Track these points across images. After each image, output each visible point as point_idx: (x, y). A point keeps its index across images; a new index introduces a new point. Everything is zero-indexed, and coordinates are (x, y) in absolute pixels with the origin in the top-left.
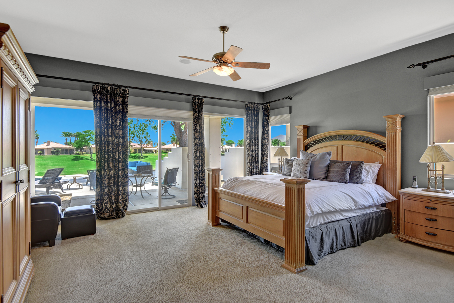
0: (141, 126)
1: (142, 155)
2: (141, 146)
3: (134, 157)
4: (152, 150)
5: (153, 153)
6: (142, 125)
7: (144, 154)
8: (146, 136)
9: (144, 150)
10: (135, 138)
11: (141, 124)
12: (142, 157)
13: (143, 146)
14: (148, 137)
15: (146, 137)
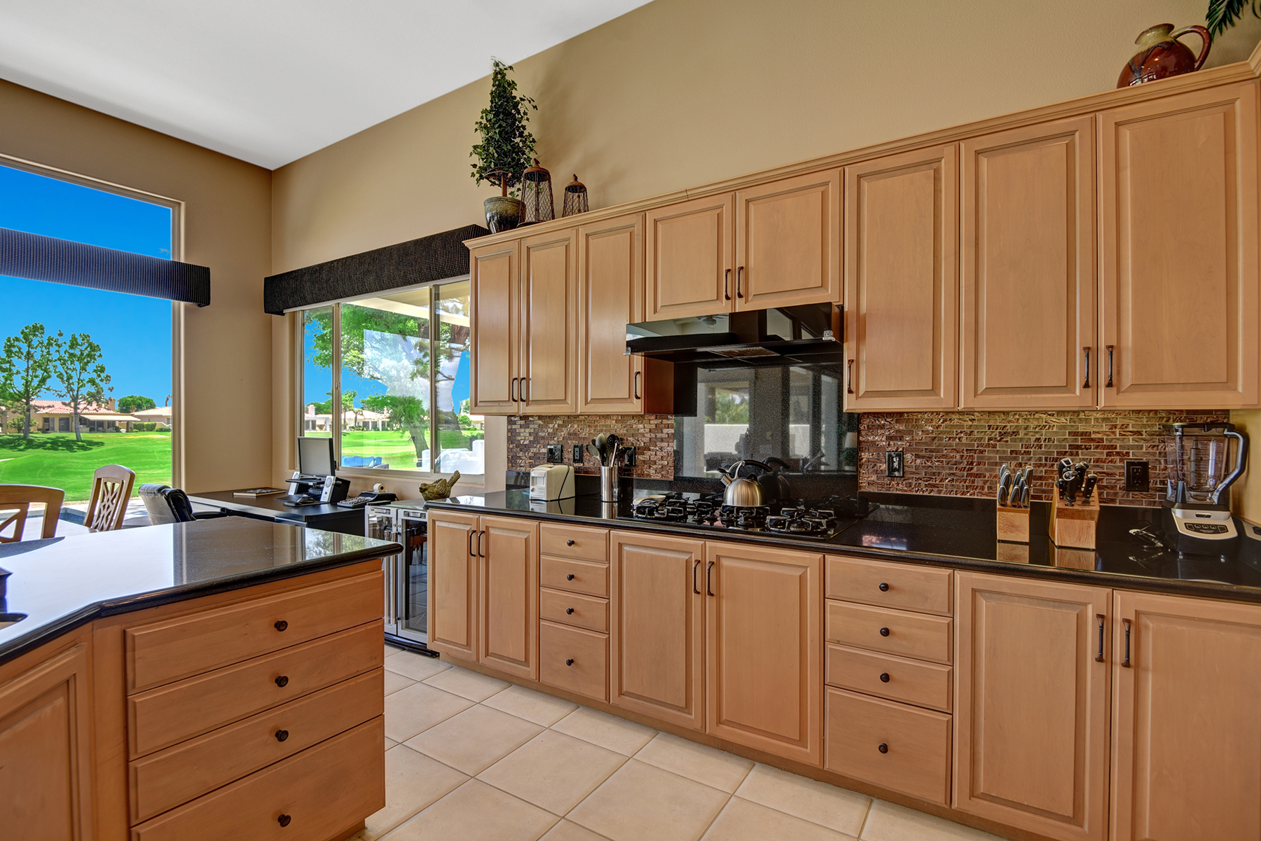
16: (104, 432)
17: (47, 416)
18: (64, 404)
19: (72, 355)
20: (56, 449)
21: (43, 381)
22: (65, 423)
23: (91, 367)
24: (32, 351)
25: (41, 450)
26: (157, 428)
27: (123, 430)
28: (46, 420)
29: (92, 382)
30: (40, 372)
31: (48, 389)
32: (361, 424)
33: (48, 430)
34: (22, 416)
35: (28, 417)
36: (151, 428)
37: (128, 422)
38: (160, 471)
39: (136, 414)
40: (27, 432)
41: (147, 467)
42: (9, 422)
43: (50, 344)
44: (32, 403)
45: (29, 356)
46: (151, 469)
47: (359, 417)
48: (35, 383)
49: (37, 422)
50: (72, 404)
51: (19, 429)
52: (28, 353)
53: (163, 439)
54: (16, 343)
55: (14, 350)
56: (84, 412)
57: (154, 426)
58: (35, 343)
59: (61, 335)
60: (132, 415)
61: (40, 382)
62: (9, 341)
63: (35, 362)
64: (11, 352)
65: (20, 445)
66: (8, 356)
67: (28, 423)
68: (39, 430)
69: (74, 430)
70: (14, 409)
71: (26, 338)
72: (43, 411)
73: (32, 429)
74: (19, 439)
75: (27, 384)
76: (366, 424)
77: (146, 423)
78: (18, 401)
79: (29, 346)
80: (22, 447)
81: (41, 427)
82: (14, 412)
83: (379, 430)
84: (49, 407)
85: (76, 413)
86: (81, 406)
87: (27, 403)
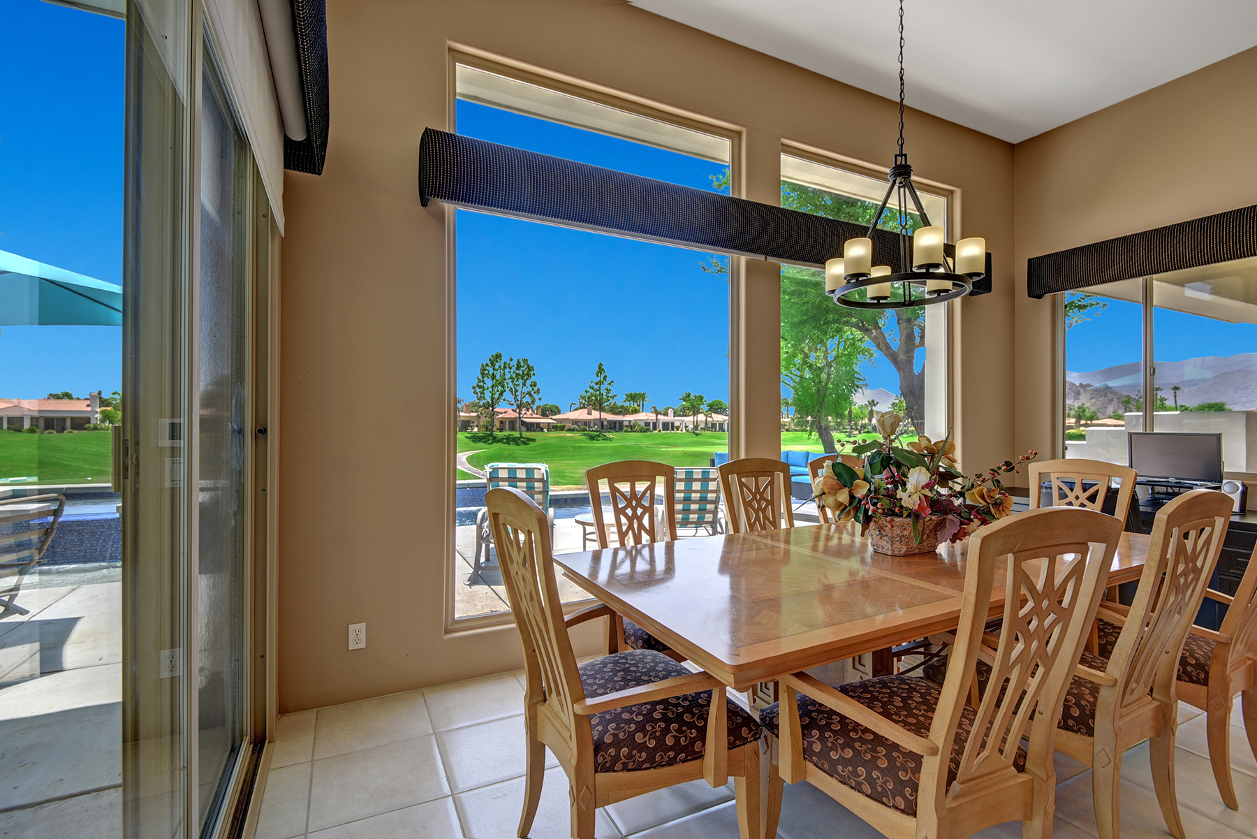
0: (521, 366)
1: (521, 434)
2: (520, 413)
3: (505, 441)
4: (540, 423)
5: (542, 430)
6: (522, 364)
7: (526, 434)
8: (530, 389)
9: (523, 423)
10: (508, 395)
11: (520, 363)
12: (524, 441)
13: (525, 413)
14: (535, 393)
15: (532, 393)
16: (534, 431)
17: (502, 420)
18: (513, 410)
19: (517, 374)
20: (509, 444)
21: (501, 394)
22: (512, 424)
23: (528, 383)
24: (495, 372)
25: (500, 444)
26: (566, 428)
27: (545, 430)
28: (502, 422)
29: (529, 393)
30: (500, 388)
31: (504, 400)
32: (710, 426)
33: (503, 429)
34: (489, 420)
35: (493, 420)
36: (562, 428)
37: (549, 424)
38: (573, 462)
39: (554, 417)
40: (491, 431)
41: (565, 458)
42: (482, 423)
43: (505, 367)
44: (495, 410)
45: (493, 376)
46: (568, 460)
47: (709, 419)
48: (496, 396)
49: (497, 424)
50: (518, 411)
51: (487, 430)
52: (493, 374)
53: (571, 437)
54: (487, 368)
55: (486, 372)
56: (525, 416)
57: (564, 426)
58: (497, 367)
59: (511, 360)
60: (551, 419)
61: (500, 395)
62: (483, 366)
63: (497, 381)
64: (484, 373)
65: (489, 440)
66: (483, 377)
67: (492, 424)
68: (497, 429)
69: (518, 429)
70: (484, 415)
71: (492, 364)
72: (500, 416)
73: (494, 429)
74: (488, 436)
75: (492, 399)
76: (713, 425)
77: (559, 425)
78: (488, 408)
79: (494, 369)
80: (490, 442)
81: (498, 427)
82: (485, 417)
83: (724, 431)
84: (505, 412)
85: (520, 417)
86: (523, 412)
87: (493, 410)
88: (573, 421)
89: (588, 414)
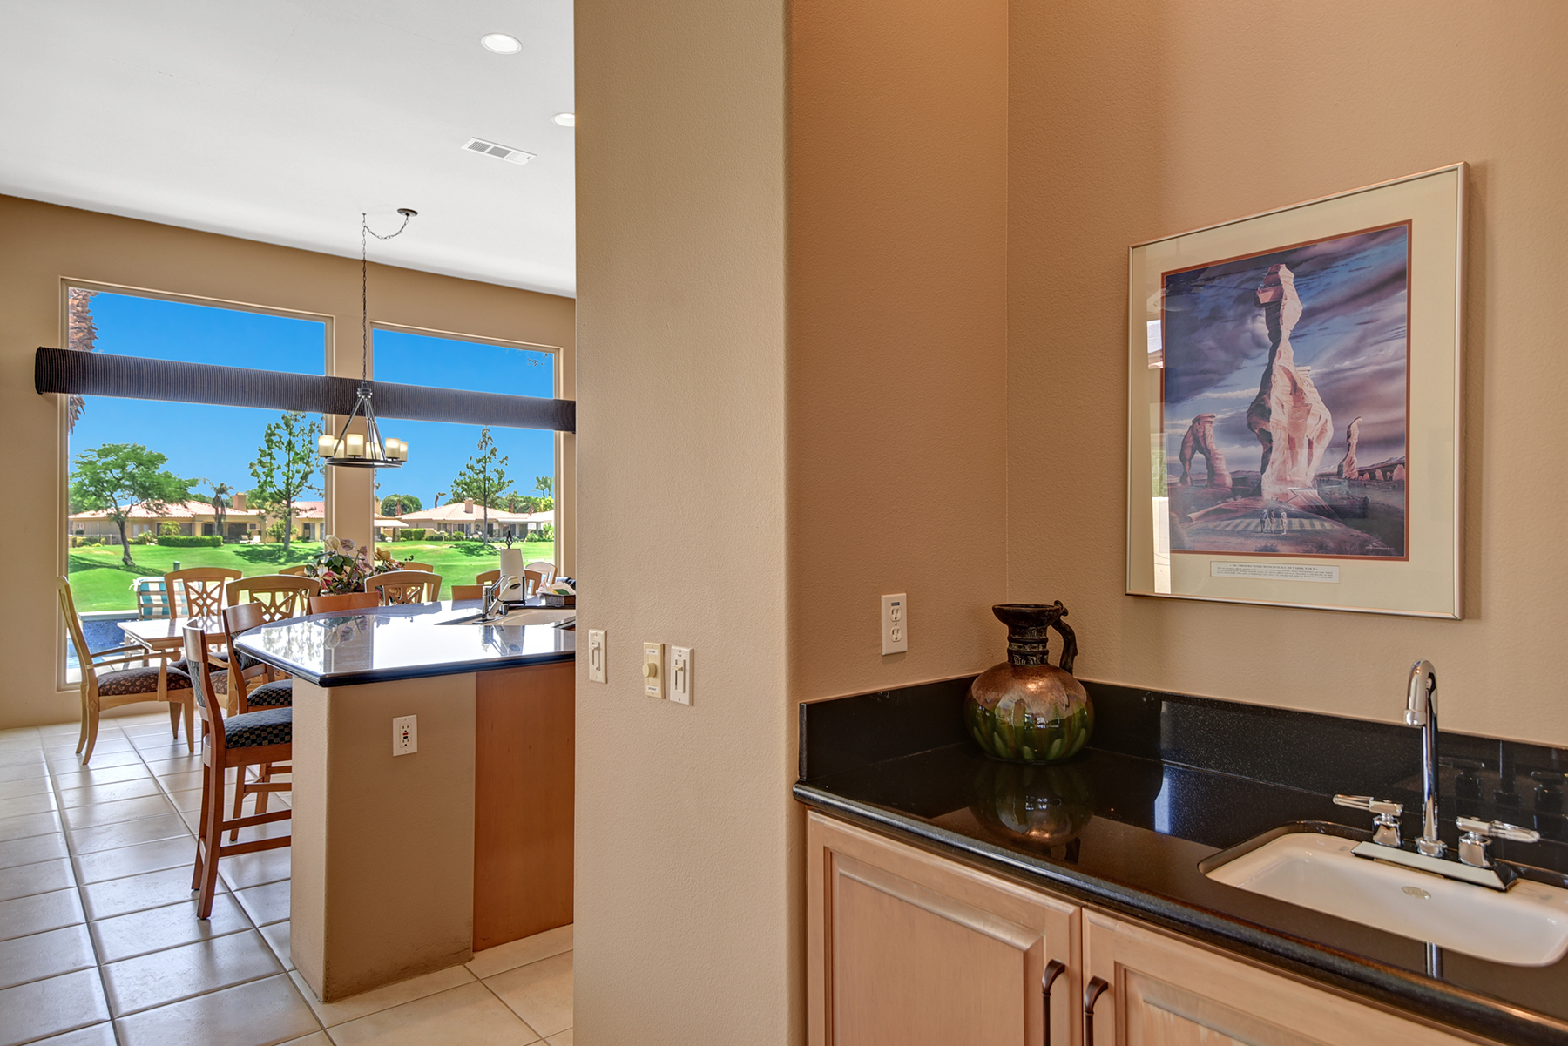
17: (307, 522)
21: (305, 477)
26: (427, 535)
27: (389, 539)
28: (306, 526)
30: (301, 467)
31: (310, 488)
33: (308, 538)
34: (283, 522)
35: (289, 523)
36: (419, 536)
37: (394, 529)
39: (405, 517)
40: (287, 541)
42: (268, 528)
43: (312, 431)
44: (293, 505)
45: (290, 446)
48: (296, 481)
49: (298, 530)
51: (279, 538)
52: (290, 443)
53: (433, 551)
54: (277, 431)
55: (275, 439)
57: (423, 533)
58: (296, 431)
60: (399, 519)
61: (302, 478)
62: (270, 429)
63: (297, 454)
64: (272, 441)
65: (280, 557)
66: (269, 448)
67: (288, 529)
68: (298, 538)
70: (274, 513)
71: (287, 425)
72: (303, 515)
73: (292, 538)
74: (279, 550)
75: (288, 483)
77: (414, 530)
78: (279, 502)
79: (290, 434)
80: (282, 560)
81: (300, 535)
82: (275, 517)
84: (311, 509)
87: (288, 506)
88: (439, 524)
89: (466, 512)
